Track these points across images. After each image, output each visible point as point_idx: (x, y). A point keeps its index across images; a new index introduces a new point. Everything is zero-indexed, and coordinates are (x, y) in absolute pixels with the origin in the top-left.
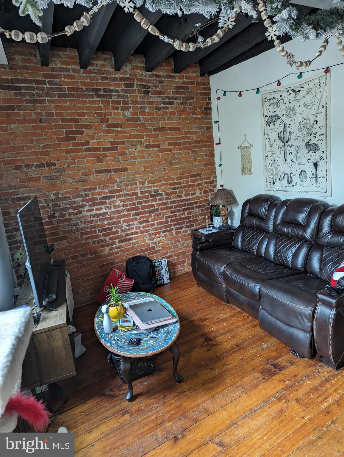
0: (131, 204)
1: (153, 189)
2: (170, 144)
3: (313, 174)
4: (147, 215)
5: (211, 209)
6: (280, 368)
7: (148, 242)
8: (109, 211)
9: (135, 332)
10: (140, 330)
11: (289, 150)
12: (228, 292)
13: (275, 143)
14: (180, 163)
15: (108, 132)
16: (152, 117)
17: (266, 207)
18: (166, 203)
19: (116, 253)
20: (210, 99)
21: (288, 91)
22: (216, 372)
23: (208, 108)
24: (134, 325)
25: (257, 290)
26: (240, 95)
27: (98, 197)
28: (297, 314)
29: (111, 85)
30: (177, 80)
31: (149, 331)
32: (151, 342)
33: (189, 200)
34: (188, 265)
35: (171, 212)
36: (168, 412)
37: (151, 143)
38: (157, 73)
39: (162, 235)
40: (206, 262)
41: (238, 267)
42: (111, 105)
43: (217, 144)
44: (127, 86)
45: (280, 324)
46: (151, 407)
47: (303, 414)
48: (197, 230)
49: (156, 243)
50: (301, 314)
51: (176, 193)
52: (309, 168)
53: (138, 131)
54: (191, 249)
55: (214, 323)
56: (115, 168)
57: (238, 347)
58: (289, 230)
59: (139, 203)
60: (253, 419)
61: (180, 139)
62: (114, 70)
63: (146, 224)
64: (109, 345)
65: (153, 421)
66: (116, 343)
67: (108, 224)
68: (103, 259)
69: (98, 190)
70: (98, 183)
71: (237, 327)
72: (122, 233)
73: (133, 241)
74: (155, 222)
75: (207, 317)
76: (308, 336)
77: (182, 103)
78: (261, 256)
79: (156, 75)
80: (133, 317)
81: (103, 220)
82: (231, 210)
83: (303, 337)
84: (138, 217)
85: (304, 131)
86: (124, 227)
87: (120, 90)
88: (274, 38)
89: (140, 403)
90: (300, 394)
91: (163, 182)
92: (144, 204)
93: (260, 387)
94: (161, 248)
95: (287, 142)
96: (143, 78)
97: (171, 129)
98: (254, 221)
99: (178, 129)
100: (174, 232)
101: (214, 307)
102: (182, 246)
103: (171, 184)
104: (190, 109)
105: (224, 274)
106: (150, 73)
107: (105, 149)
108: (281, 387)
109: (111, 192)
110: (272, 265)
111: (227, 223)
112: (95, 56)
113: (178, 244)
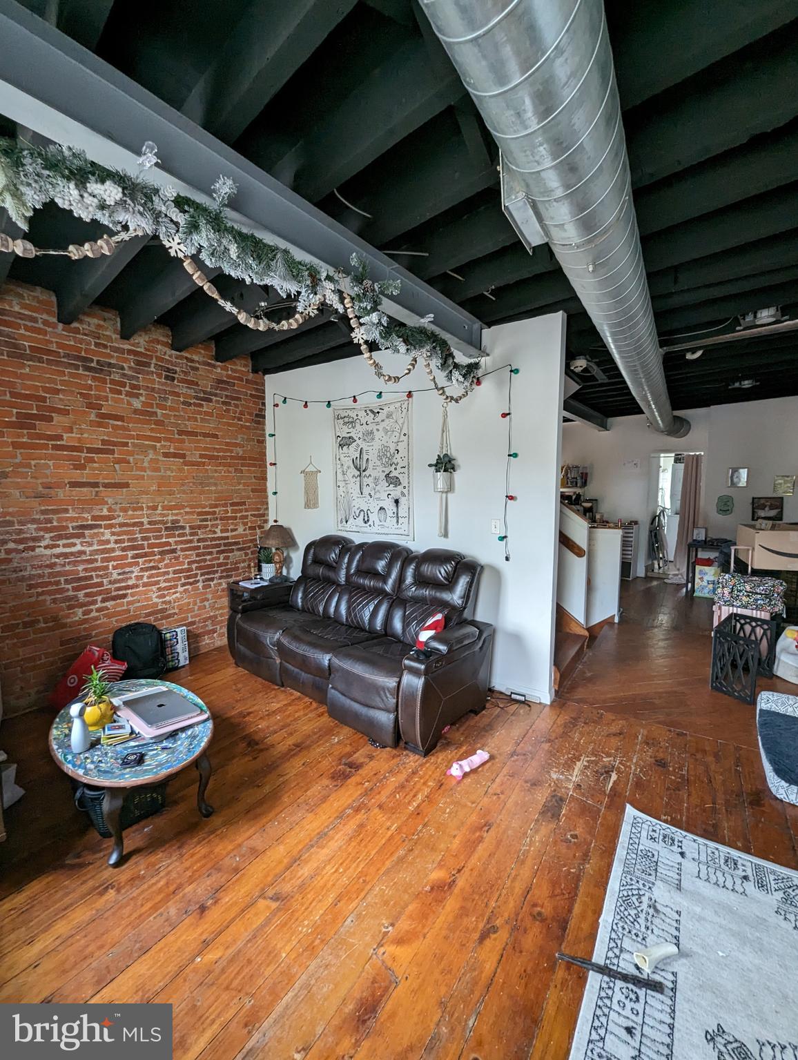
0: (129, 540)
1: (170, 518)
2: (201, 456)
3: (394, 513)
4: (157, 557)
5: (259, 552)
6: (356, 766)
7: (155, 600)
8: (88, 549)
9: (132, 744)
10: (144, 739)
11: (366, 481)
12: (283, 670)
13: (349, 471)
14: (215, 485)
15: (100, 425)
16: (177, 414)
17: (337, 551)
18: (191, 541)
19: (97, 619)
20: (264, 404)
21: (366, 411)
22: (267, 789)
23: (261, 416)
24: (132, 732)
25: (326, 663)
26: (306, 406)
27: (70, 525)
28: (377, 689)
29: (112, 357)
30: (219, 370)
31: (158, 739)
32: (163, 756)
33: (227, 538)
34: (221, 635)
35: (198, 555)
36: (187, 869)
37: (172, 450)
38: (189, 356)
39: (180, 589)
40: (252, 628)
41: (298, 633)
42: (108, 386)
43: (271, 464)
44: (138, 363)
45: (356, 706)
46: (157, 867)
47: (389, 824)
48: (237, 583)
49: (170, 602)
50: (383, 689)
51: (206, 526)
52: (389, 505)
53: (152, 430)
54: (227, 610)
55: (261, 718)
56: (106, 481)
57: (300, 748)
58: (368, 582)
59: (144, 539)
60: (323, 847)
61: (218, 450)
62: (119, 336)
63: (153, 572)
64: (81, 772)
65: (160, 891)
66: (96, 767)
67: (85, 570)
68: (68, 629)
69: (71, 514)
70: (72, 503)
71: (295, 720)
72: (109, 587)
73: (130, 599)
74: (170, 569)
75: (250, 710)
76: (392, 716)
77: (224, 403)
78: (329, 618)
79: (186, 358)
80: (131, 720)
81: (75, 563)
82: (288, 554)
83: (385, 718)
84: (140, 560)
85: (384, 460)
86: (115, 576)
87: (126, 367)
88: (361, 342)
89: (138, 865)
90: (383, 798)
91: (187, 510)
92: (153, 541)
93: (331, 798)
94: (177, 611)
95: (364, 471)
96: (167, 357)
97: (205, 435)
98: (321, 571)
99: (216, 436)
100: (200, 585)
101: (261, 695)
102: (213, 607)
103: (199, 514)
104: (235, 412)
105: (279, 644)
106: (178, 353)
107: (90, 450)
108: (359, 792)
109: (94, 518)
110: (344, 628)
111: (281, 573)
112: (87, 310)
113: (207, 604)
